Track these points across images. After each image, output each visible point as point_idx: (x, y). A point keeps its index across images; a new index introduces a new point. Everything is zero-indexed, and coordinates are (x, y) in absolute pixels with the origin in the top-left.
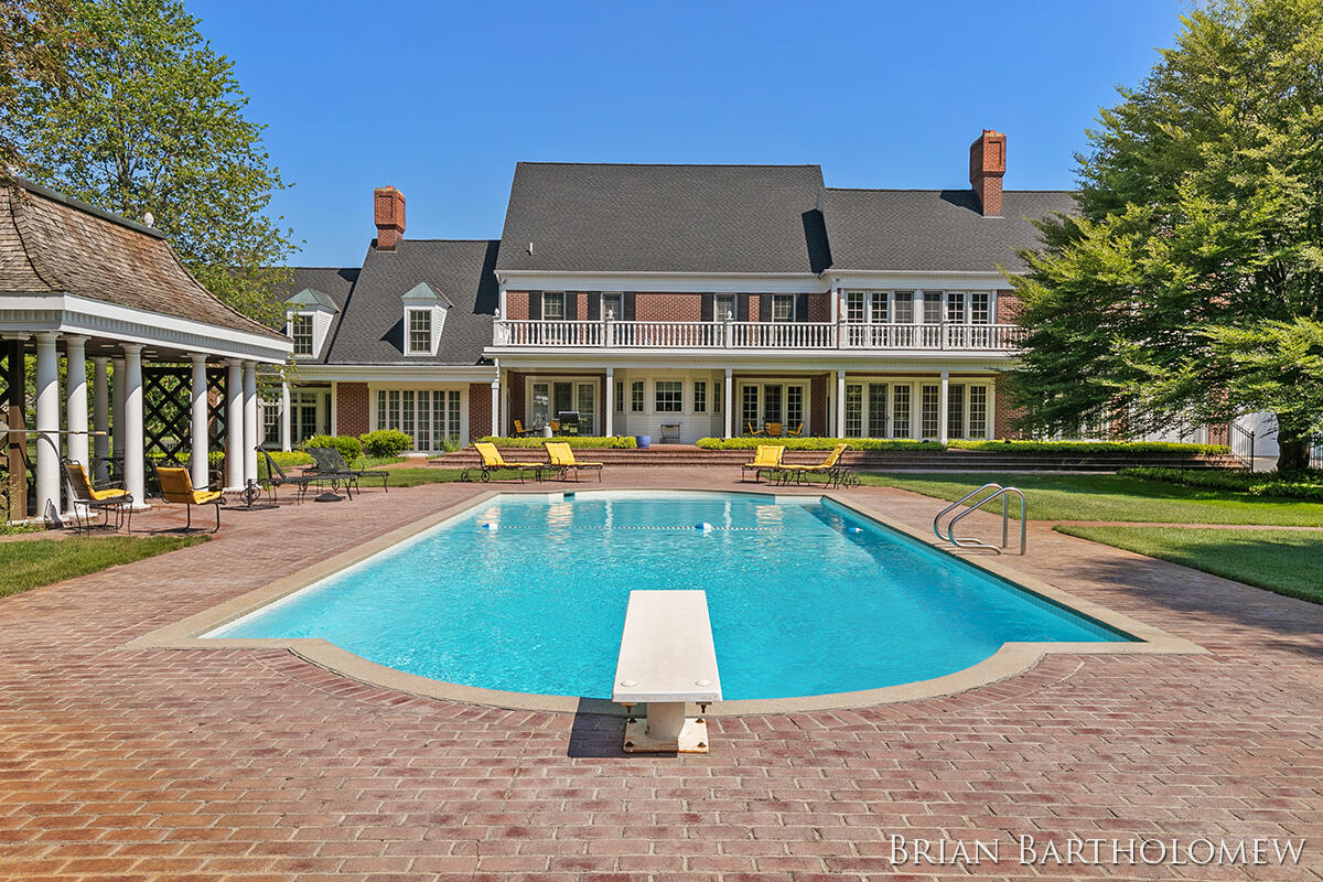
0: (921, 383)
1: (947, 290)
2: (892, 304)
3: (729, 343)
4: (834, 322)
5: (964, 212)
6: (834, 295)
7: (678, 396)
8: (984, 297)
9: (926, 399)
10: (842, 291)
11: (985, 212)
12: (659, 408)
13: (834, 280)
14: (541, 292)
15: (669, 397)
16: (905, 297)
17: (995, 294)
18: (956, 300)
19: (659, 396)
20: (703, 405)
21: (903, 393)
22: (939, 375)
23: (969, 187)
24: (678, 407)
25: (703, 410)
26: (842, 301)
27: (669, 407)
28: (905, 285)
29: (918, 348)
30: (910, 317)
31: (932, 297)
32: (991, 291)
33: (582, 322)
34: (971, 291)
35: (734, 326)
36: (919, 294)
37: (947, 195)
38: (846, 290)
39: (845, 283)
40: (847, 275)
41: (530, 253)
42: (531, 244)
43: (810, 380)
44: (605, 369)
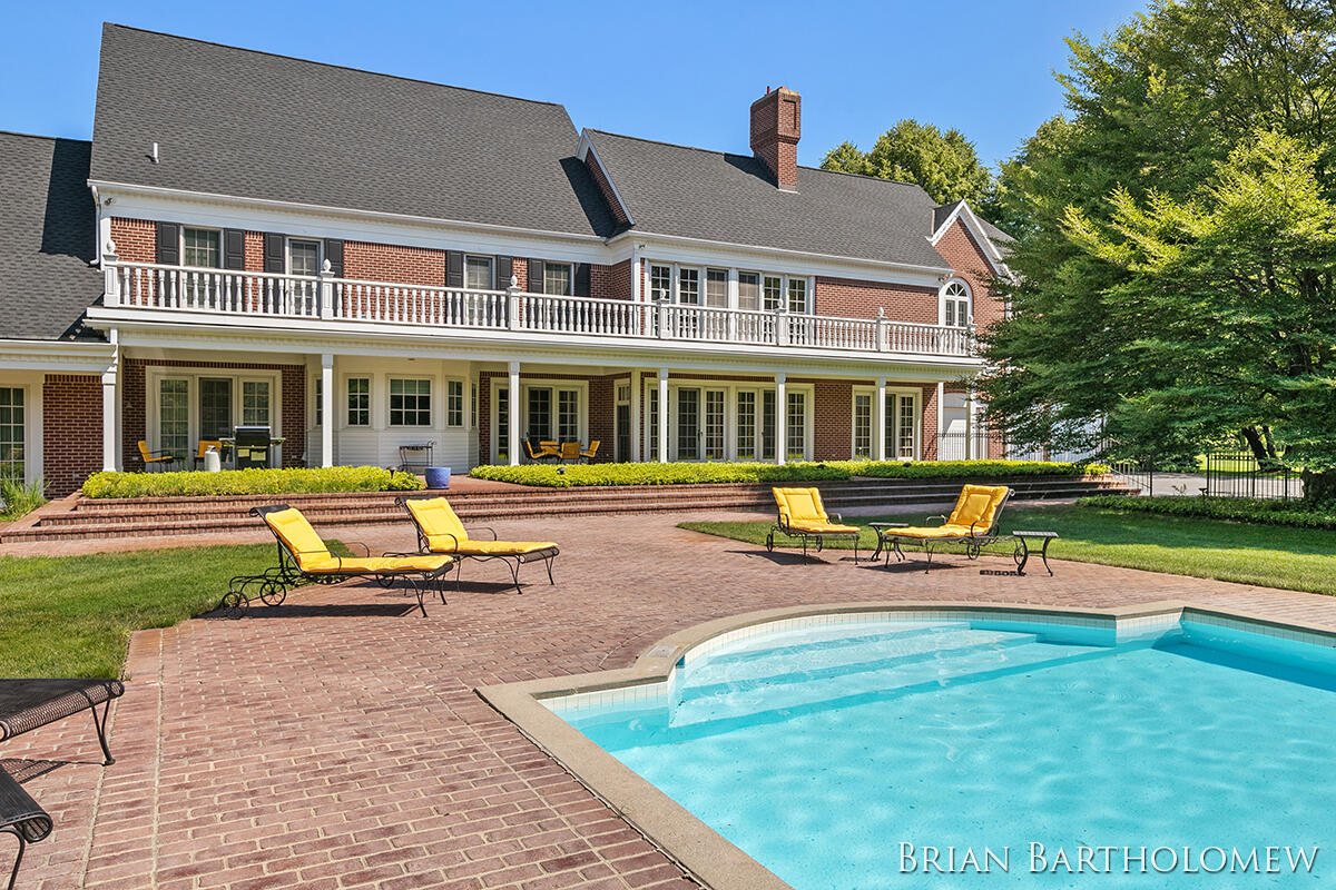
0: (737, 388)
1: (764, 272)
2: (703, 282)
3: (514, 323)
4: (637, 300)
5: (754, 181)
6: (637, 267)
7: (425, 402)
8: (802, 285)
9: (742, 409)
10: (646, 262)
11: (780, 184)
12: (396, 419)
13: (637, 246)
14: (178, 225)
15: (410, 401)
16: (718, 275)
17: (813, 280)
18: (772, 286)
19: (396, 402)
20: (459, 415)
21: (716, 399)
23: (751, 154)
24: (425, 419)
25: (459, 423)
26: (646, 275)
27: (411, 420)
28: (719, 261)
29: (736, 342)
30: (724, 301)
31: (747, 278)
32: (808, 277)
33: (254, 275)
34: (789, 275)
35: (521, 298)
36: (734, 274)
37: (729, 158)
38: (650, 261)
39: (651, 252)
40: (651, 241)
41: (153, 160)
42: (156, 145)
43: (587, 382)
44: (319, 356)
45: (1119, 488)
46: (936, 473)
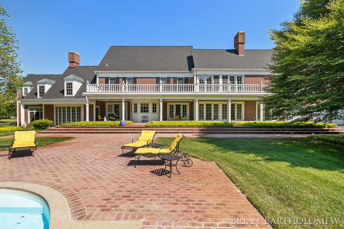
0: (222, 103)
1: (229, 75)
2: (213, 80)
3: (161, 91)
4: (195, 83)
5: (233, 54)
6: (195, 77)
7: (148, 108)
8: (241, 77)
9: (223, 108)
10: (198, 75)
11: (239, 54)
12: (142, 111)
13: (195, 72)
14: (109, 77)
15: (145, 108)
16: (216, 77)
17: (244, 76)
18: (232, 79)
19: (142, 108)
20: (156, 111)
21: (216, 107)
22: (228, 101)
23: (234, 49)
24: (148, 111)
25: (156, 112)
26: (198, 79)
27: (145, 111)
28: (217, 73)
29: (221, 91)
30: (218, 83)
31: (225, 77)
32: (243, 75)
33: (114, 84)
34: (237, 75)
35: (163, 85)
36: (221, 76)
37: (228, 51)
39: (198, 73)
40: (199, 70)
41: (106, 67)
42: (107, 64)
43: (189, 103)
44: (122, 99)
45: (339, 131)
46: (263, 125)
